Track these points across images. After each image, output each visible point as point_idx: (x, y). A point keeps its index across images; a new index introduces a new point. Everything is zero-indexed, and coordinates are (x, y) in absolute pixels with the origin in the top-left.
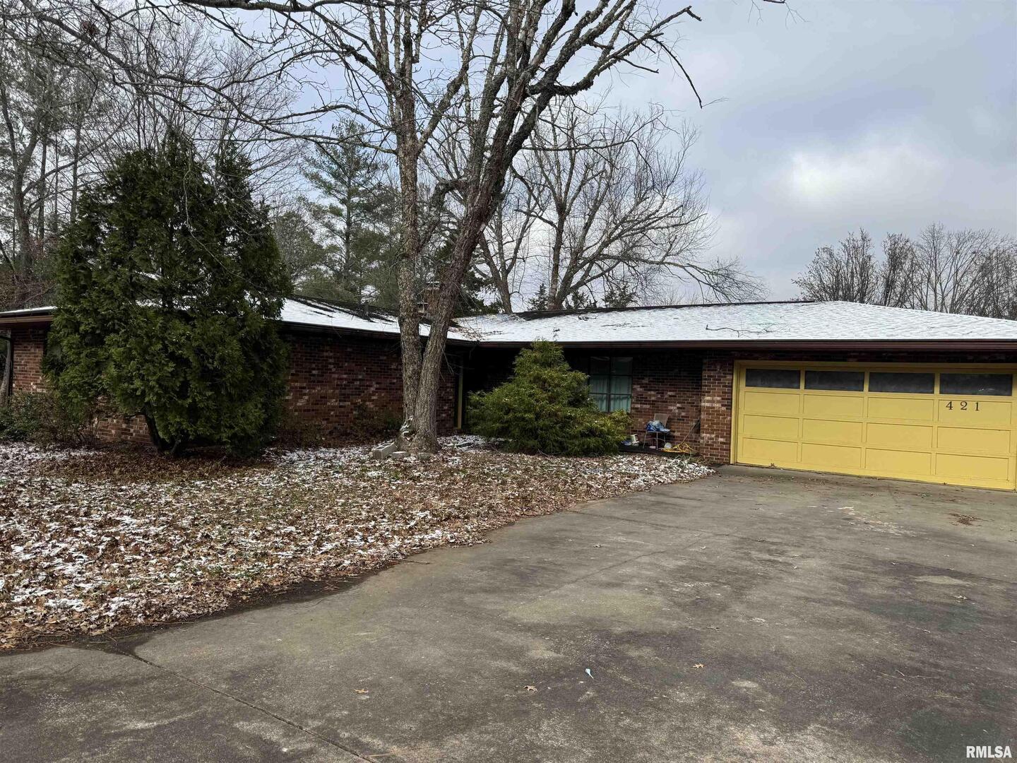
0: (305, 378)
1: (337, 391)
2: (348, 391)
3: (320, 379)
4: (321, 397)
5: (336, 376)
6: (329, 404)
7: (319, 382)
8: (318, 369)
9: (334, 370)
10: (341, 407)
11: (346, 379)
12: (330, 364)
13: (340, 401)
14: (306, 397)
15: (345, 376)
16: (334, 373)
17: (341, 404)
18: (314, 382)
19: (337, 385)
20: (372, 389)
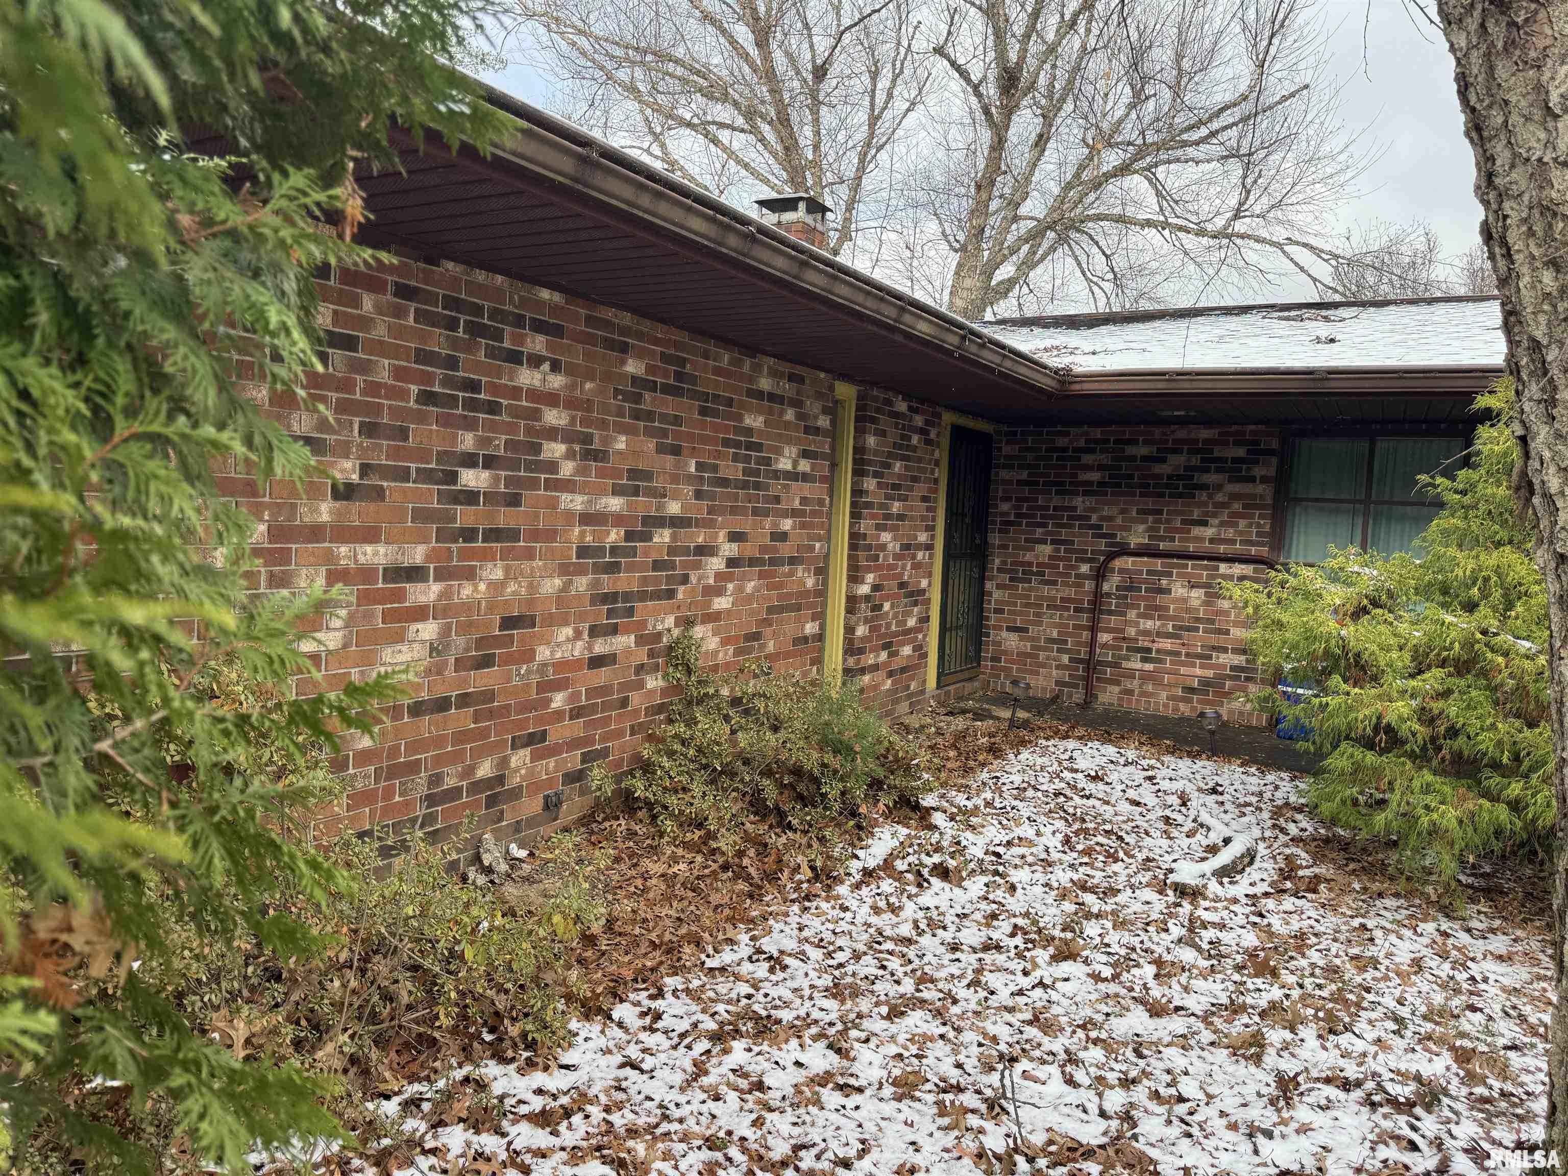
0: (421, 515)
1: (582, 583)
2: (626, 581)
3: (504, 517)
4: (509, 623)
5: (575, 502)
6: (543, 653)
7: (494, 534)
8: (490, 463)
9: (567, 469)
10: (597, 662)
11: (618, 519)
12: (552, 434)
13: (595, 632)
14: (428, 630)
15: (615, 504)
16: (567, 486)
17: (600, 647)
18: (469, 534)
19: (583, 551)
20: (716, 564)
